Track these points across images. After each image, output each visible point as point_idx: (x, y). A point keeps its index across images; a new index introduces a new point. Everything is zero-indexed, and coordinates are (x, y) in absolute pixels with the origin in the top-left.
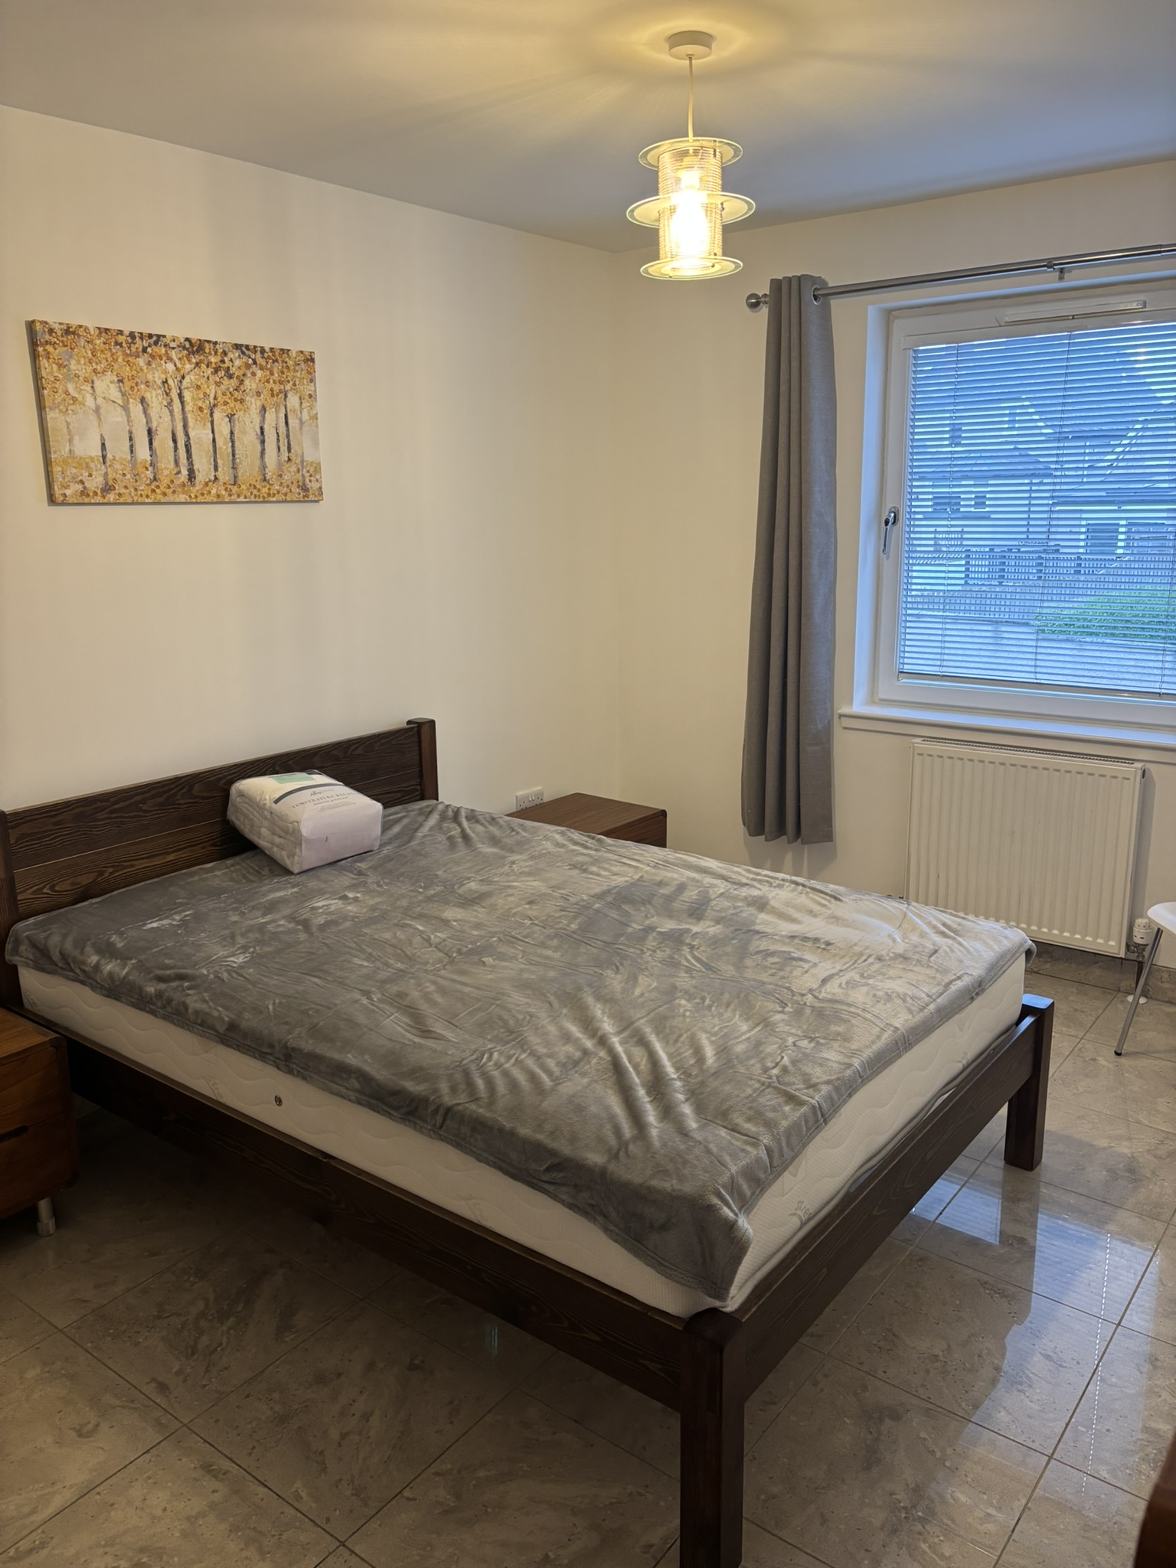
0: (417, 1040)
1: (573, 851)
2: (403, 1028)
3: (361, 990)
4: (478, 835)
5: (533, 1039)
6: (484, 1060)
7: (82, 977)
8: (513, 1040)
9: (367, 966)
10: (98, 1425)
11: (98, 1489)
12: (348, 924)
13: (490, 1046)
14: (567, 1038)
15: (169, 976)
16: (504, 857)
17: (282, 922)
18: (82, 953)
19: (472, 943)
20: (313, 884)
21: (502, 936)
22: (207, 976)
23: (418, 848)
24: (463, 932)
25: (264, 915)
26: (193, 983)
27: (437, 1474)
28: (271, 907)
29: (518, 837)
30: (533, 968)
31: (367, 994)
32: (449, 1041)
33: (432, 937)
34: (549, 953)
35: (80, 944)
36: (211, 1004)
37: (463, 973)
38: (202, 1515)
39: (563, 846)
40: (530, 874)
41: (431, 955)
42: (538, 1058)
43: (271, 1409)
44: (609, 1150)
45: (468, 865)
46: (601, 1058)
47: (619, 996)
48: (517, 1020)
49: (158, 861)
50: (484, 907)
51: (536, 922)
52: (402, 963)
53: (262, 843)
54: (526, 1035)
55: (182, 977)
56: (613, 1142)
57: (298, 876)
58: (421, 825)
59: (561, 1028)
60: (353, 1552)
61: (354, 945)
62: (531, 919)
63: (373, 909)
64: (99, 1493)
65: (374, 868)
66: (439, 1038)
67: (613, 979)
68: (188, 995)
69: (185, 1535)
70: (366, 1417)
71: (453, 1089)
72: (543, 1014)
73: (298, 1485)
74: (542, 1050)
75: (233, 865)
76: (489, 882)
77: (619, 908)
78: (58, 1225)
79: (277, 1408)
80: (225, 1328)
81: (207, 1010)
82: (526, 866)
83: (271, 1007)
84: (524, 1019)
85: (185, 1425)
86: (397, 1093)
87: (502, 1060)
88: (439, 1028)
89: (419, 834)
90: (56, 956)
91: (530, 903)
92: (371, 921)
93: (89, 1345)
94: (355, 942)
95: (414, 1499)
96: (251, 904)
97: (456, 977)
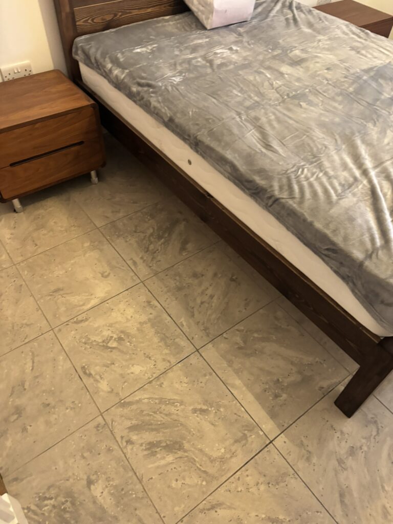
0: (264, 150)
1: (353, 38)
2: (255, 139)
3: (237, 112)
4: (301, 19)
5: (326, 164)
6: (299, 173)
7: (104, 74)
8: (315, 162)
9: (239, 96)
10: (109, 274)
11: (107, 302)
12: (232, 67)
13: (302, 164)
14: (345, 167)
15: (143, 83)
16: (315, 36)
17: (199, 59)
18: (104, 61)
19: (296, 91)
20: (216, 38)
21: (311, 88)
22: (161, 87)
23: (270, 23)
24: (290, 82)
25: (191, 53)
26: (154, 90)
27: (238, 330)
28: (194, 49)
29: (323, 25)
30: (327, 114)
31: (239, 114)
32: (280, 155)
33: (274, 83)
34: (336, 105)
35: (104, 55)
36: (162, 104)
37: (289, 110)
38: (145, 323)
39: (347, 34)
40: (328, 50)
41: (273, 95)
42: (329, 178)
43: (175, 283)
44: (367, 251)
45: (296, 38)
46: (364, 185)
47: (375, 143)
48: (318, 149)
49: (142, 12)
50: (302, 68)
51: (330, 82)
52: (258, 97)
53: (194, 8)
54: (322, 160)
55: (149, 86)
56: (369, 245)
57: (209, 31)
58: (272, 9)
59: (342, 159)
60: (201, 355)
61: (234, 81)
62: (327, 80)
63: (245, 59)
64: (108, 303)
65: (247, 32)
66: (275, 151)
67: (373, 130)
68: (152, 97)
69: (138, 329)
70: (212, 297)
71: (281, 188)
72: (331, 147)
73: (182, 319)
74: (331, 173)
75: (178, 20)
76: (307, 52)
77: (377, 81)
78: (99, 180)
79: (178, 284)
80: (160, 243)
81: (160, 107)
82: (327, 44)
83: (191, 113)
84: (322, 148)
85: (142, 282)
86: (251, 182)
87: (309, 175)
88: (275, 144)
89: (272, 14)
90: (93, 60)
91: (328, 69)
92: (244, 67)
93: (108, 237)
94: (235, 79)
95: (227, 338)
96: (186, 45)
97: (285, 112)
